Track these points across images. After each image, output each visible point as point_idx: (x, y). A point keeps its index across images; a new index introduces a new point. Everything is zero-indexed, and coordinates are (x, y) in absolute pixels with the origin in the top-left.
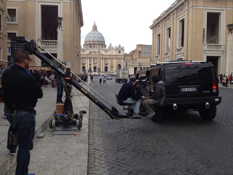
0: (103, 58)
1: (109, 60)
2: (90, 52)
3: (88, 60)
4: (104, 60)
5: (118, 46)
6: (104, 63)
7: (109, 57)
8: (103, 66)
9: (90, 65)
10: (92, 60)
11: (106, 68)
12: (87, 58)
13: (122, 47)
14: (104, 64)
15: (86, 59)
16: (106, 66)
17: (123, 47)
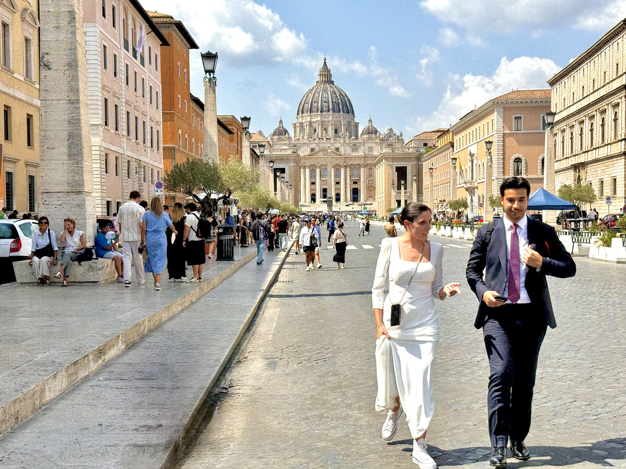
0: (346, 167)
1: (362, 170)
2: (312, 150)
3: (308, 171)
4: (348, 169)
5: (386, 133)
6: (348, 178)
7: (361, 162)
8: (346, 188)
9: (313, 183)
10: (318, 171)
11: (355, 192)
12: (305, 167)
13: (398, 134)
14: (348, 181)
15: (302, 170)
16: (355, 186)
17: (401, 135)
